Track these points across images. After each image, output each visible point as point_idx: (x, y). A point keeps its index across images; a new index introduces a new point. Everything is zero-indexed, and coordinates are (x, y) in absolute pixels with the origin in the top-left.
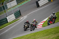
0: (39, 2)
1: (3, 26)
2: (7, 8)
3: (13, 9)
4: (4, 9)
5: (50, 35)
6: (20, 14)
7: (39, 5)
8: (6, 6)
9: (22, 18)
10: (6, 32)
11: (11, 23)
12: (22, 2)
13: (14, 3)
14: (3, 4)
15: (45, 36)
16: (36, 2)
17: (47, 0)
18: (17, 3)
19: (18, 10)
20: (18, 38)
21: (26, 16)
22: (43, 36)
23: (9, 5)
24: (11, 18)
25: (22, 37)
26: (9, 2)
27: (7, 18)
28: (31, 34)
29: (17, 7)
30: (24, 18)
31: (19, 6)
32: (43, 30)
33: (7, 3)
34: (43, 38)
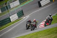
0: (41, 2)
1: (6, 25)
2: (10, 8)
3: (16, 9)
4: (7, 9)
5: (51, 35)
6: (23, 13)
7: (41, 5)
8: (9, 6)
9: (25, 18)
10: (9, 31)
11: (14, 22)
12: (25, 2)
13: (17, 3)
14: (6, 4)
15: (47, 35)
16: (38, 2)
17: (48, 1)
18: (20, 3)
19: (21, 9)
20: (20, 37)
21: (28, 16)
22: (45, 35)
23: (12, 5)
24: (14, 17)
25: (25, 36)
26: (12, 2)
27: (11, 17)
28: (33, 33)
29: (19, 7)
30: (26, 17)
31: (22, 6)
32: (45, 30)
33: (10, 3)
34: (45, 37)
